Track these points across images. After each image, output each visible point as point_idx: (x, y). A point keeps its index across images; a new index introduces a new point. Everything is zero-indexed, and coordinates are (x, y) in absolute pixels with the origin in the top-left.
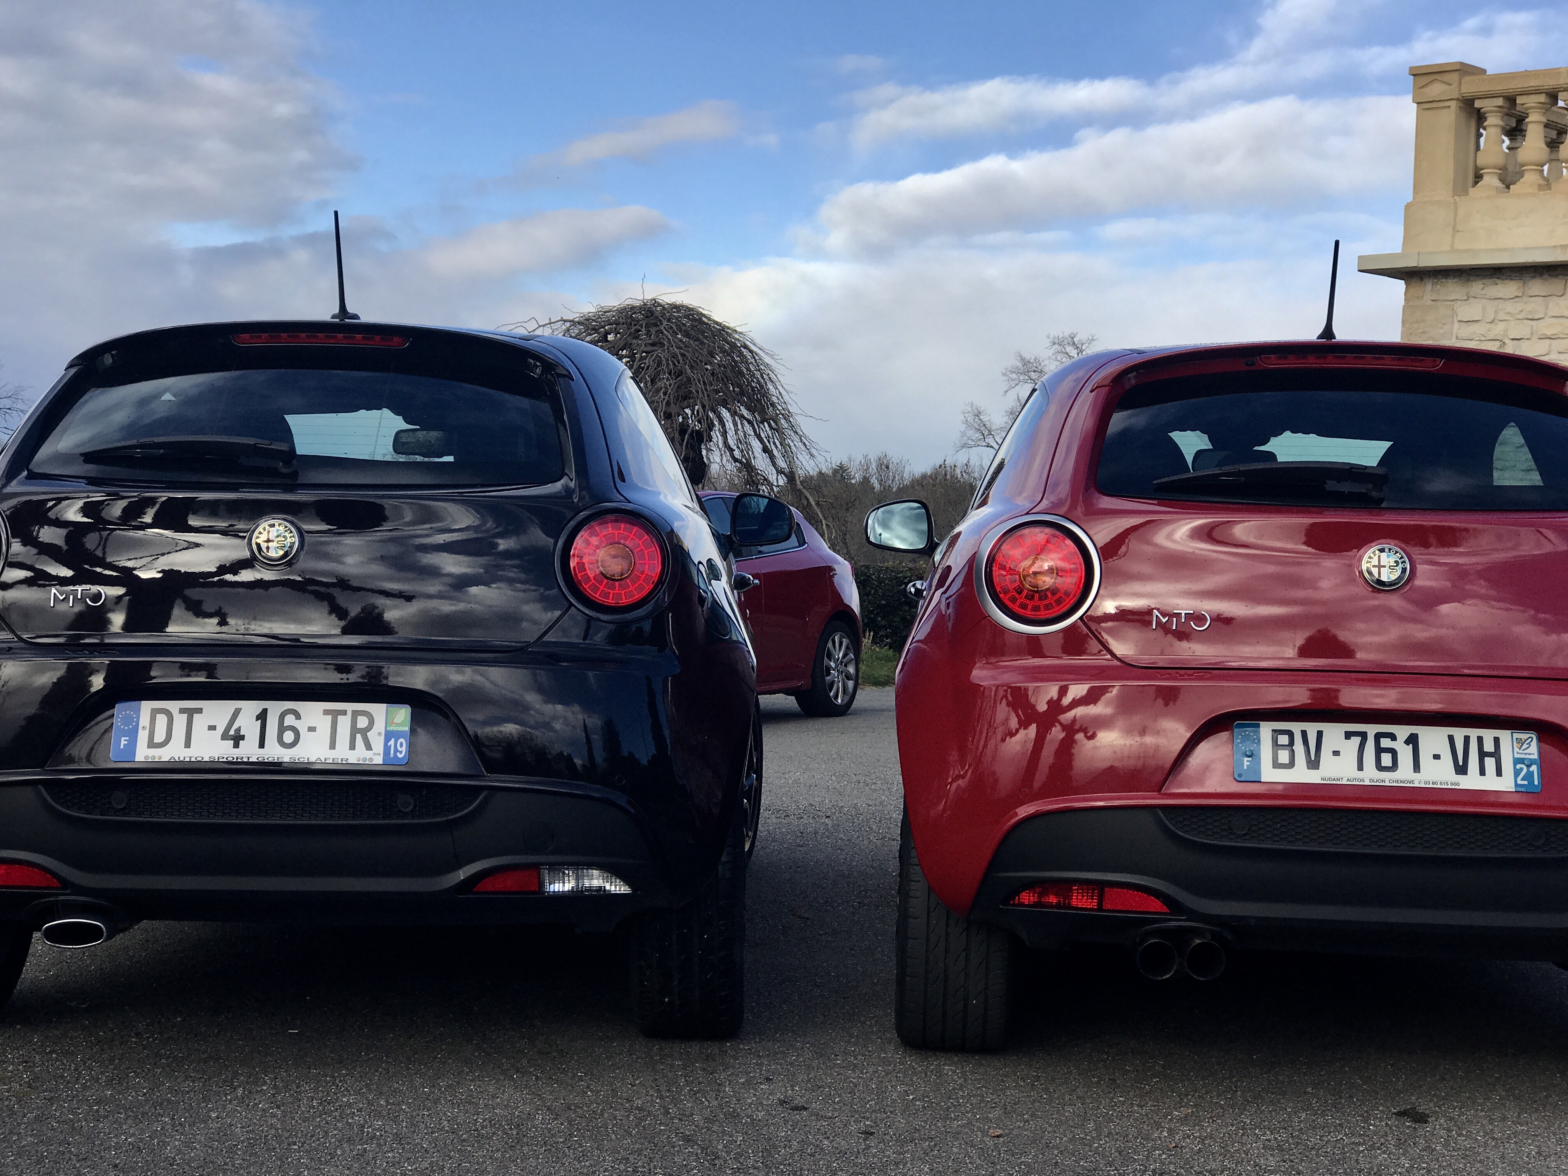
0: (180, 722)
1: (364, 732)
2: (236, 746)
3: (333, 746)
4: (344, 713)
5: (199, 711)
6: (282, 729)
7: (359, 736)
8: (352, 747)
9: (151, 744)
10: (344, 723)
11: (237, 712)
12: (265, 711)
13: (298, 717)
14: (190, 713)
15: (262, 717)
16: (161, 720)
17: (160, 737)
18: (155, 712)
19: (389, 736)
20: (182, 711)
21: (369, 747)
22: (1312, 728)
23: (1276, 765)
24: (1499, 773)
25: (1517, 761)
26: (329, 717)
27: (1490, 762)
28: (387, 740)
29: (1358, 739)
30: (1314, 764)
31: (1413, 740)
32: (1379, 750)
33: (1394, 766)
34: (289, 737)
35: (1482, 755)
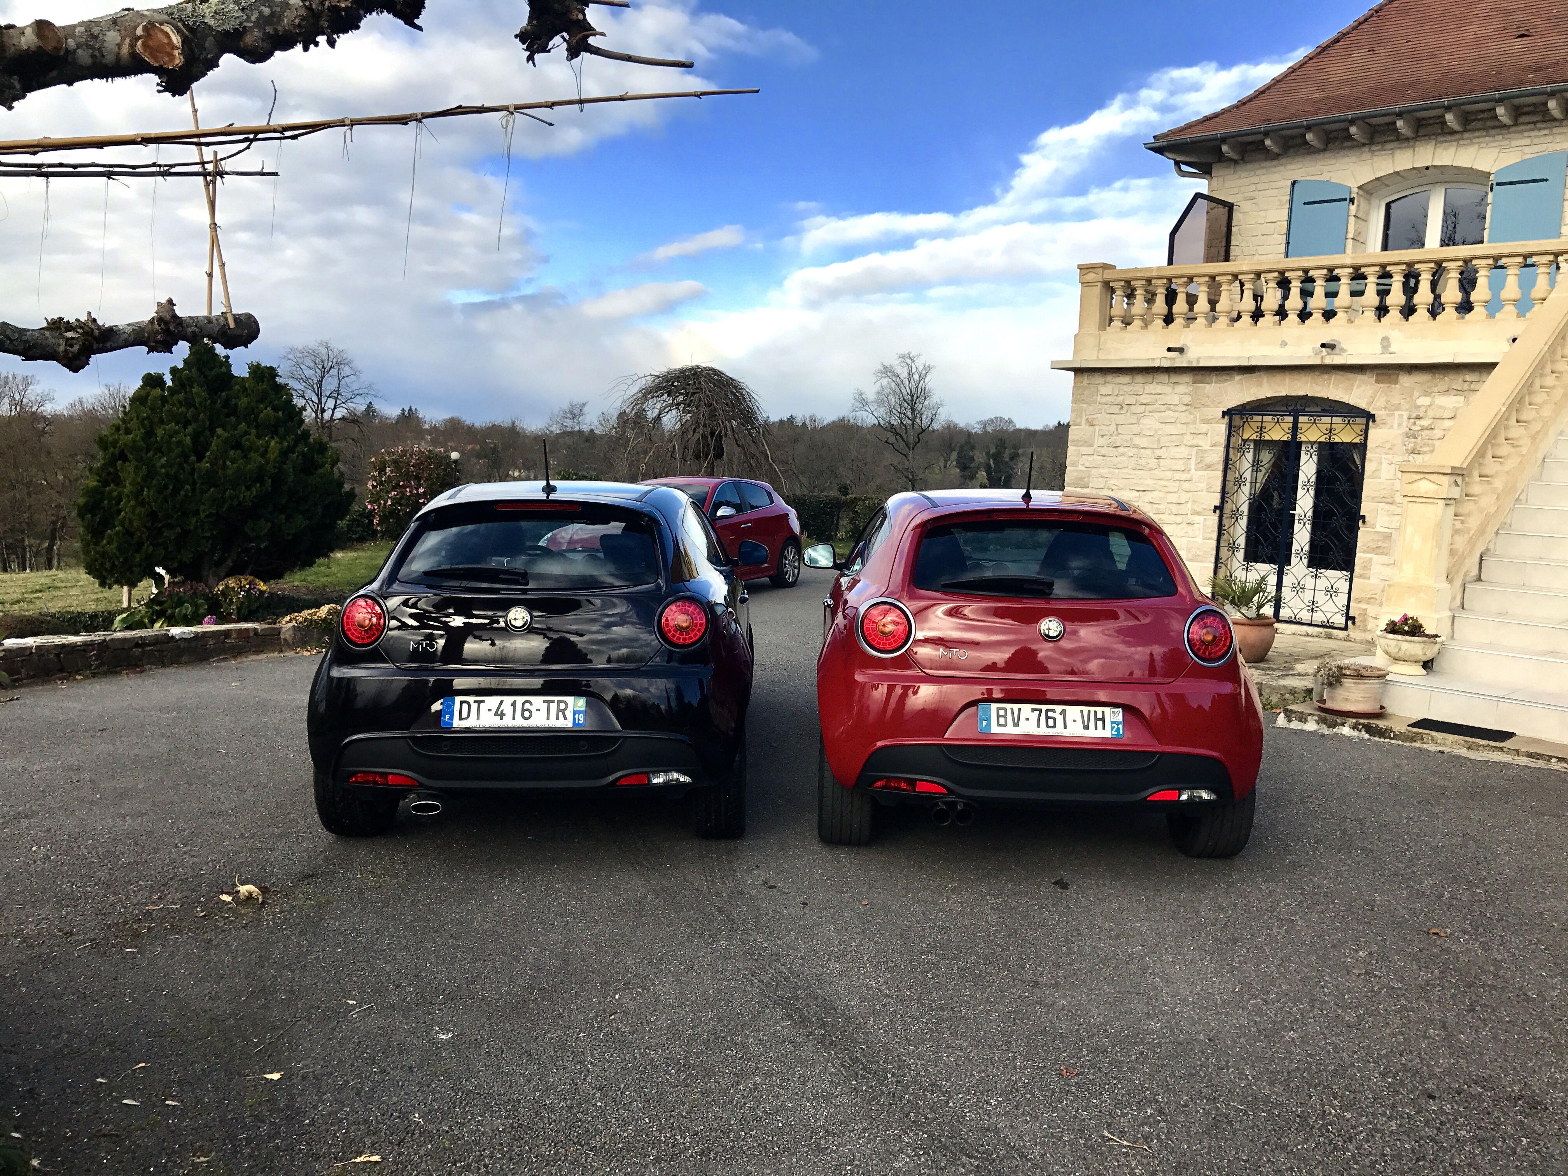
0: (474, 707)
1: (563, 711)
2: (501, 719)
3: (548, 718)
4: (553, 702)
5: (483, 702)
6: (523, 710)
7: (561, 713)
8: (557, 718)
9: (461, 719)
10: (553, 706)
11: (502, 702)
12: (515, 702)
13: (531, 704)
14: (479, 703)
15: (514, 704)
16: (465, 706)
17: (464, 715)
18: (462, 703)
19: (575, 713)
20: (475, 702)
21: (565, 718)
22: (1016, 707)
23: (999, 725)
24: (1104, 728)
25: (1112, 723)
26: (546, 704)
27: (1100, 723)
28: (574, 714)
29: (1037, 712)
30: (1016, 724)
31: (1063, 712)
32: (1048, 718)
33: (1054, 726)
34: (527, 714)
35: (1097, 719)
